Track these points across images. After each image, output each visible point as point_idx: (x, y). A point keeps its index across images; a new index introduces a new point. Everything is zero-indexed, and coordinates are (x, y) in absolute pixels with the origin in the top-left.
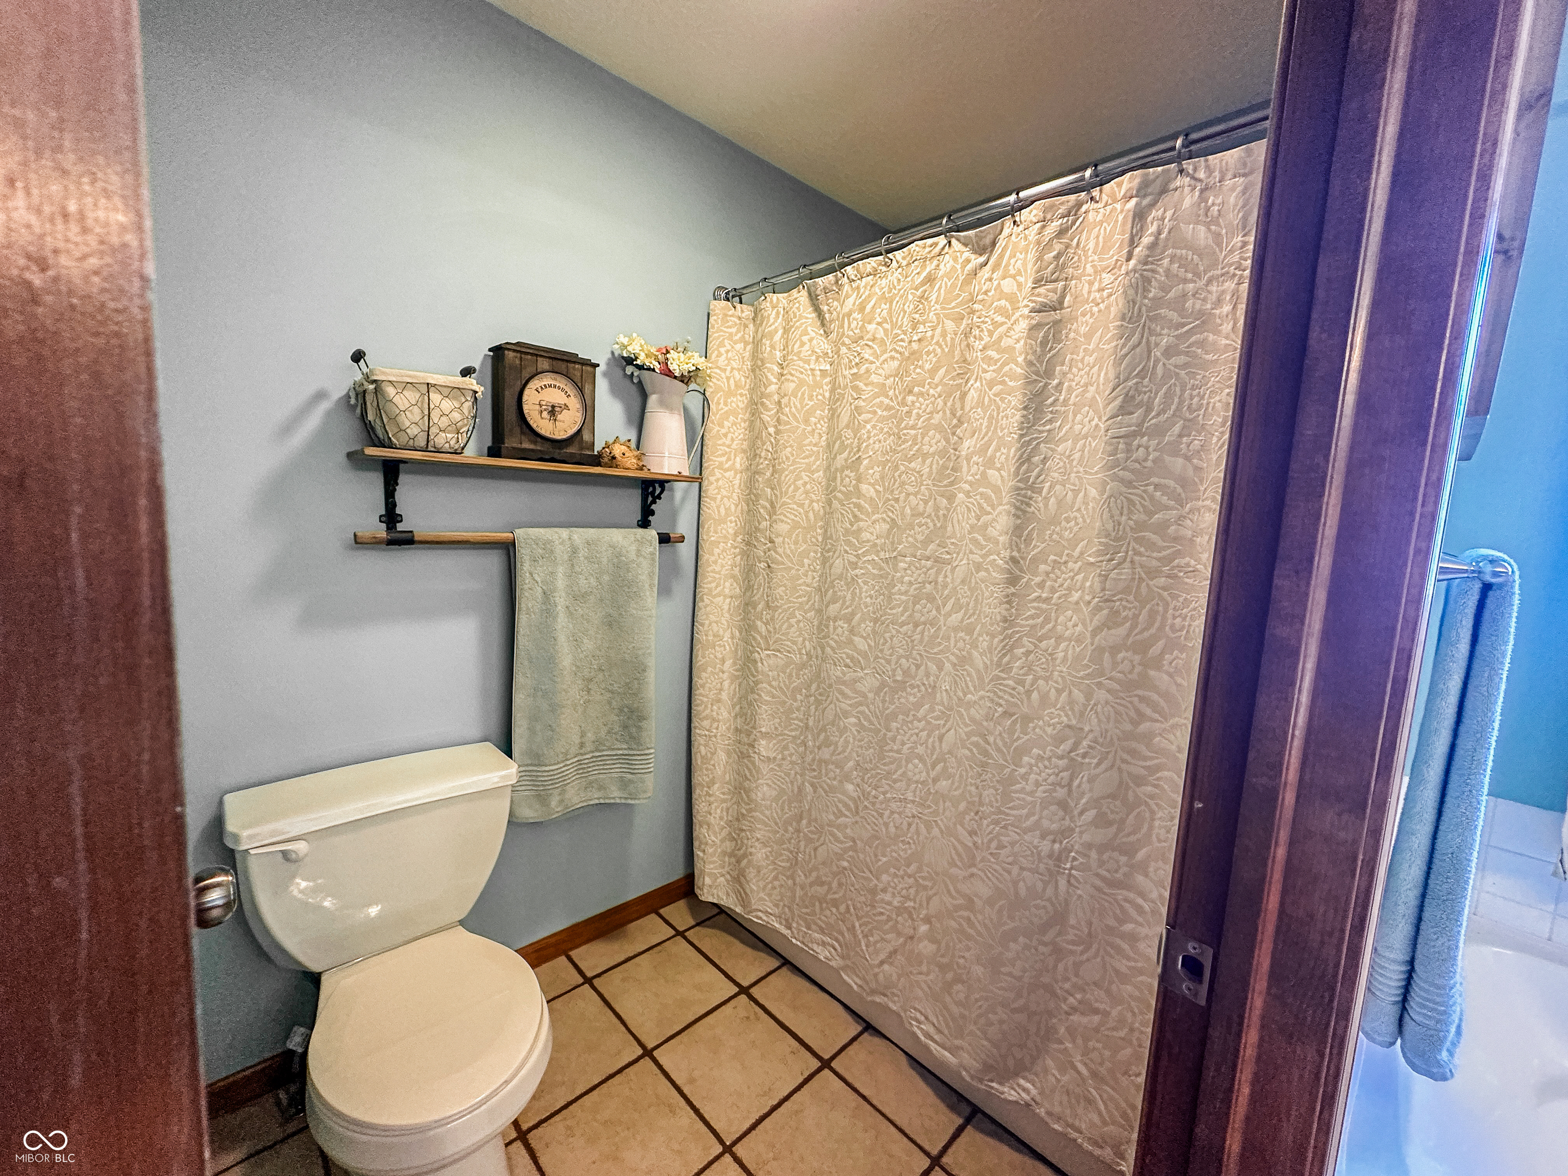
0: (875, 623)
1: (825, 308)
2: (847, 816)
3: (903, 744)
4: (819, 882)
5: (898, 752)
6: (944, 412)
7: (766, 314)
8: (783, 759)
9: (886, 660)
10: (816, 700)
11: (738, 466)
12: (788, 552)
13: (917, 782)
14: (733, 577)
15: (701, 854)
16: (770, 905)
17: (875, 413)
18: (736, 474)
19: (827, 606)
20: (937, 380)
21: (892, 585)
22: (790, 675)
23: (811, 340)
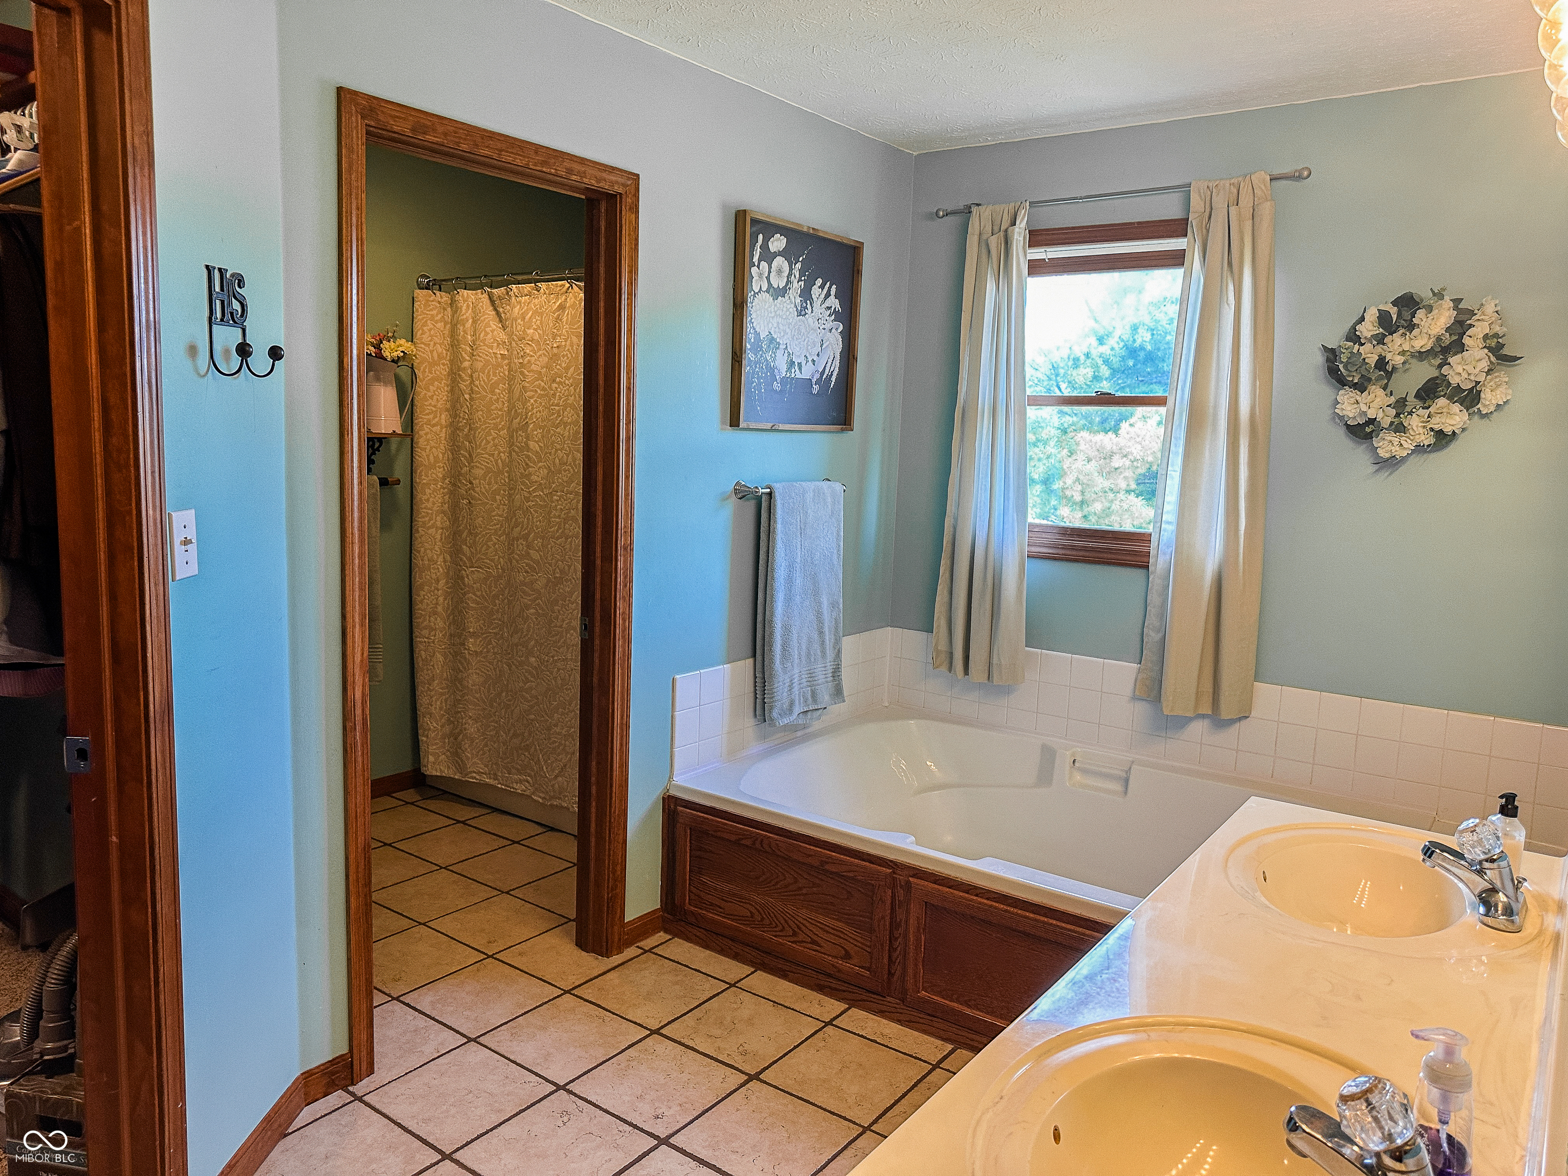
0: (543, 540)
1: (501, 310)
2: (532, 682)
3: (563, 621)
4: (515, 735)
5: (561, 627)
6: (575, 396)
7: (459, 305)
8: (488, 652)
9: (549, 563)
10: (509, 600)
11: (443, 422)
12: (483, 490)
13: (573, 645)
14: (443, 512)
15: (424, 739)
16: (482, 766)
17: (536, 391)
18: (442, 428)
19: (512, 530)
20: (569, 375)
21: (550, 512)
22: (490, 587)
23: (493, 331)
